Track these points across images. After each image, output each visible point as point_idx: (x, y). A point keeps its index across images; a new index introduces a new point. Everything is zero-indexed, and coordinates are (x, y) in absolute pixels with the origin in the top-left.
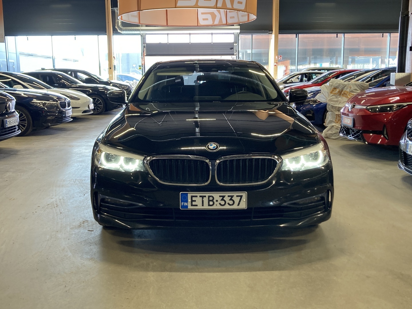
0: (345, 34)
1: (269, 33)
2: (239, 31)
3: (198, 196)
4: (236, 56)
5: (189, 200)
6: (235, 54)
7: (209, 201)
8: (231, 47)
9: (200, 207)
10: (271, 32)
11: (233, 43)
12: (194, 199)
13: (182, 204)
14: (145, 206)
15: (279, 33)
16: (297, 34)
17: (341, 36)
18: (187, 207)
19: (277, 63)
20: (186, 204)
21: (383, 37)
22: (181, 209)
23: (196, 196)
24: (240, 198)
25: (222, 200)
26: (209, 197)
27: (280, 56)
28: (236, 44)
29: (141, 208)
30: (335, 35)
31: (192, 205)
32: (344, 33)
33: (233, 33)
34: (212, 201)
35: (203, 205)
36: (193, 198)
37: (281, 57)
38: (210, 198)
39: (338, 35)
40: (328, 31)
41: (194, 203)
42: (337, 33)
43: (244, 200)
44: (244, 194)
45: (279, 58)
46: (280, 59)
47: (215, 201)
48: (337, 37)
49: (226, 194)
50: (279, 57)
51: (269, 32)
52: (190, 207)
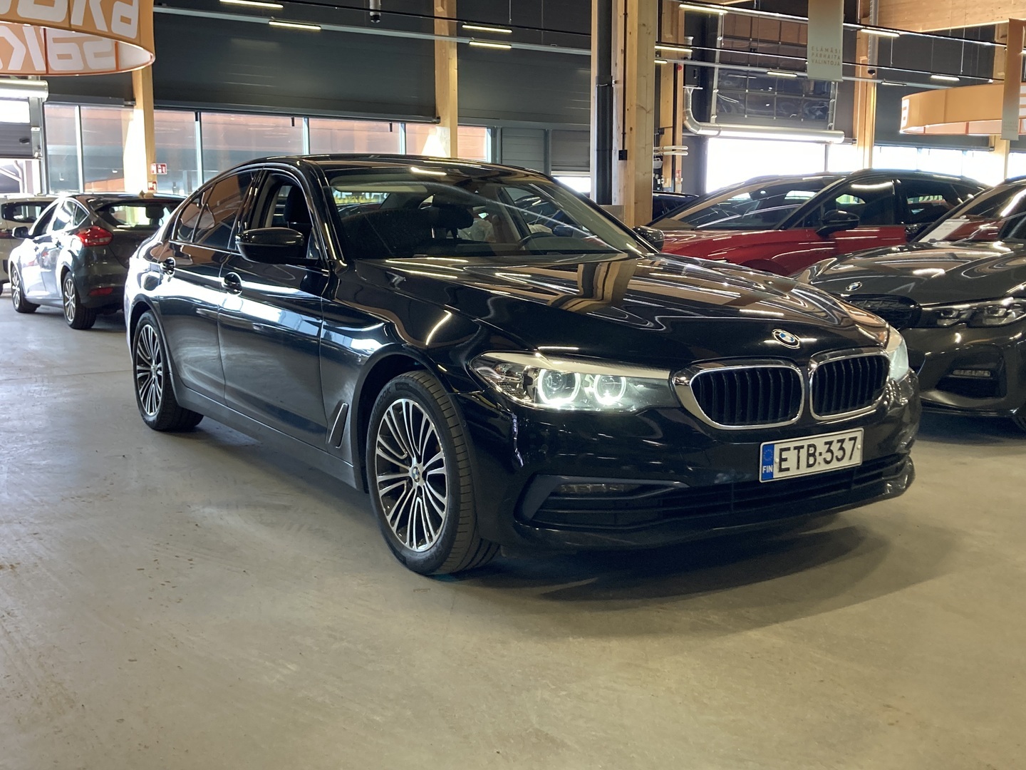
0: (310, 119)
1: (126, 105)
2: (44, 95)
3: (792, 449)
4: (40, 162)
5: (777, 460)
6: (36, 155)
7: (809, 455)
8: (23, 136)
9: (793, 473)
10: (130, 103)
11: (29, 126)
12: (785, 455)
13: (764, 469)
14: (688, 486)
15: (155, 108)
16: (198, 112)
17: (301, 122)
18: (771, 474)
19: (155, 183)
20: (769, 469)
21: (391, 131)
22: (761, 482)
23: (788, 449)
24: (853, 442)
25: (829, 450)
26: (809, 446)
27: (162, 166)
28: (38, 129)
29: (679, 491)
30: (289, 120)
31: (781, 470)
32: (307, 116)
33: (27, 100)
34: (813, 455)
35: (798, 468)
36: (783, 453)
37: (164, 168)
38: (811, 449)
39: (296, 119)
40: (271, 109)
41: (784, 465)
42: (293, 116)
43: (859, 446)
44: (858, 433)
45: (160, 171)
46: (162, 172)
47: (817, 454)
48: (293, 125)
49: (834, 437)
50: (160, 167)
51: (126, 103)
52: (777, 475)
